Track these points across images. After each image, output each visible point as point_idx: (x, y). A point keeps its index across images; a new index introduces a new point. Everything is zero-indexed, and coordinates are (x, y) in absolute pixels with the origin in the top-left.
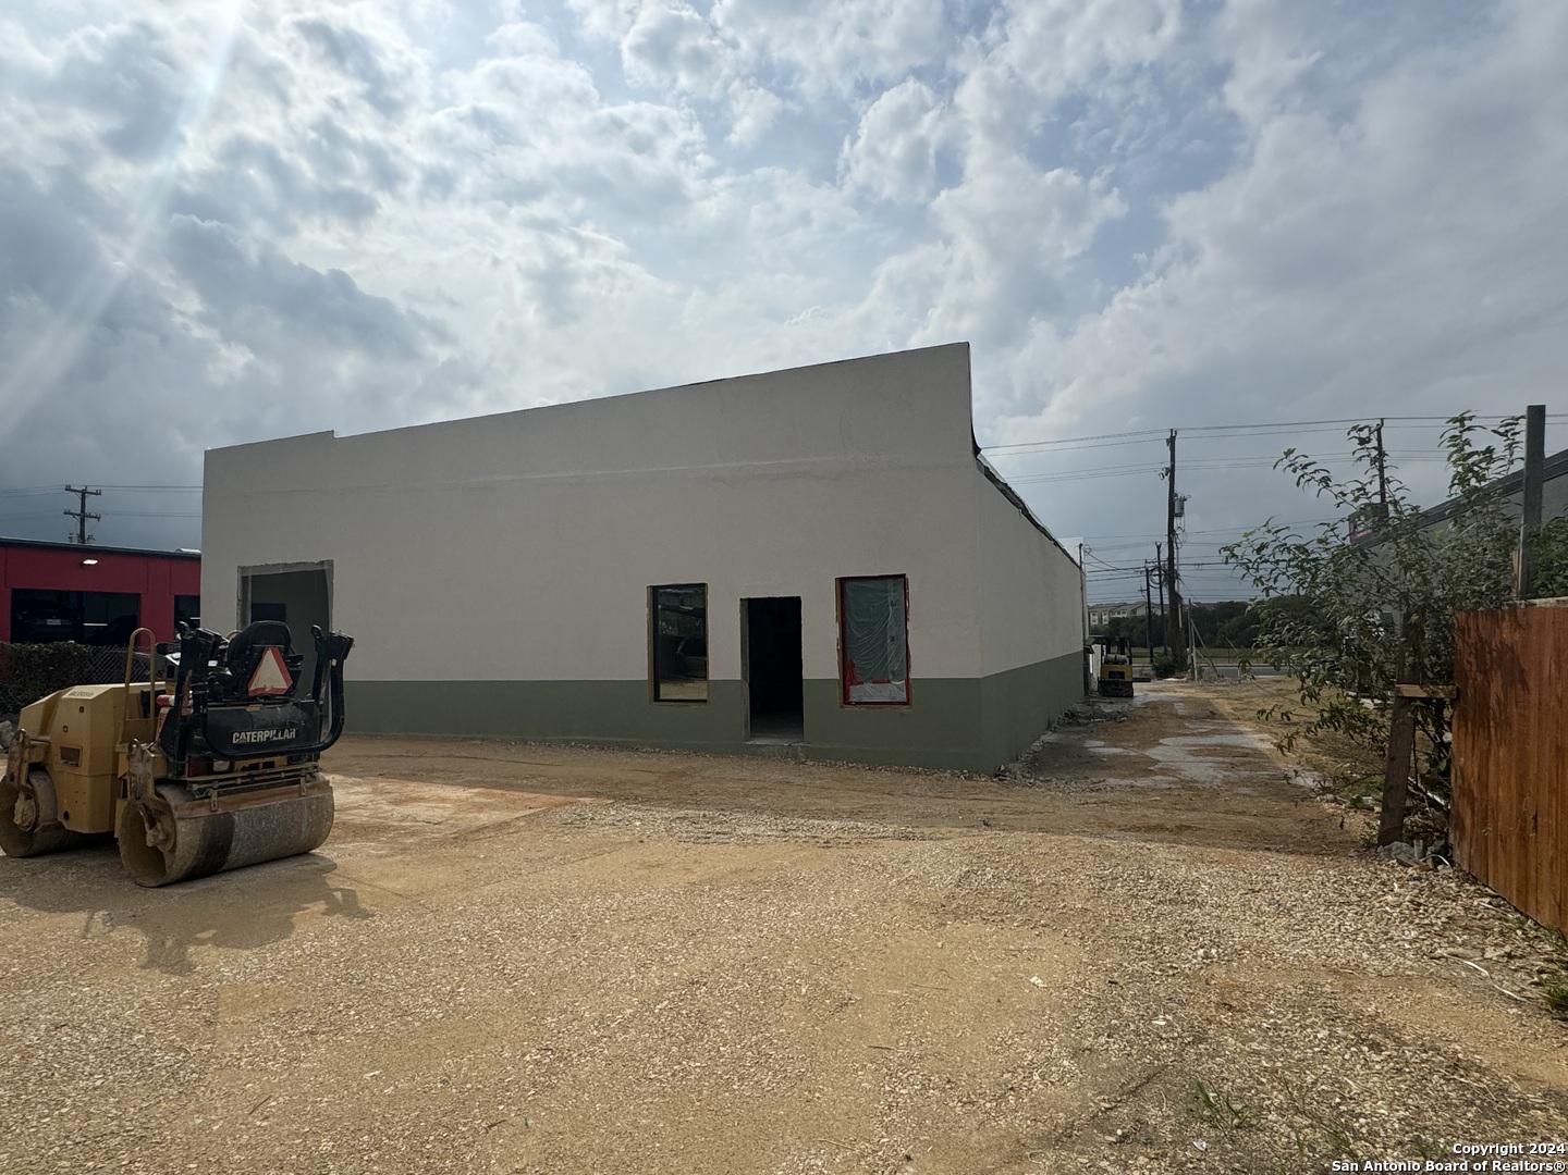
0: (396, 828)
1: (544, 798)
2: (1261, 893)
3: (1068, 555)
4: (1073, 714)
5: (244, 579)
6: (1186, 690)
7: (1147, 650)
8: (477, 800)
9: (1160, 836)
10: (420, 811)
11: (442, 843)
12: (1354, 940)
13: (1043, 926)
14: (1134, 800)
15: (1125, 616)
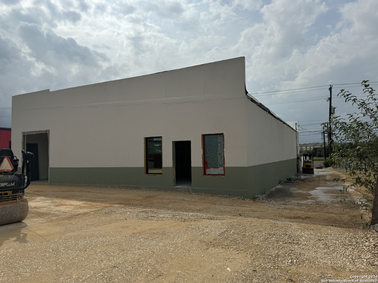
0: (52, 214)
1: (103, 205)
2: (322, 241)
3: (290, 127)
4: (290, 179)
5: (24, 136)
6: (333, 172)
7: (323, 158)
8: (82, 205)
9: (296, 220)
10: (63, 209)
11: (64, 219)
12: (347, 258)
13: (241, 250)
14: (296, 208)
15: (319, 147)
